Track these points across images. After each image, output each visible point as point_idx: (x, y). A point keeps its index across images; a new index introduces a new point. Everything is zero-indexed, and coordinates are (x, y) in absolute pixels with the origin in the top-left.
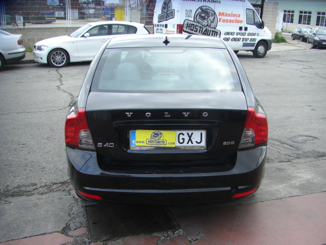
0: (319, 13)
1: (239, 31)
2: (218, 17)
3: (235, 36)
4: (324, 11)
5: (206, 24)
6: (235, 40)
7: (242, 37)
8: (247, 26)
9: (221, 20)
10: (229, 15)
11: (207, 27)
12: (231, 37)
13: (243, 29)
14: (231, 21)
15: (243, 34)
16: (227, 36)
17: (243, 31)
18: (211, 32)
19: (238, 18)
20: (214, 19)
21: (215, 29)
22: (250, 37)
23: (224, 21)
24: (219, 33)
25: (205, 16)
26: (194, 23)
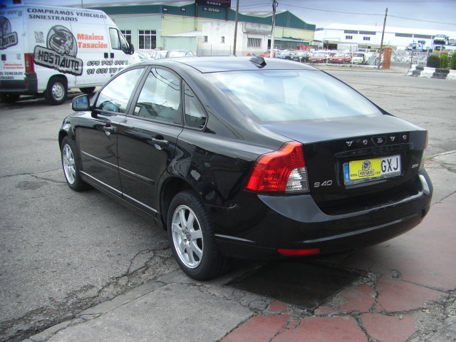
0: (141, 32)
1: (105, 59)
2: (78, 41)
3: (100, 67)
4: (153, 29)
5: (63, 51)
6: (100, 71)
7: (109, 67)
8: (113, 51)
9: (82, 45)
10: (90, 38)
11: (65, 56)
12: (96, 67)
13: (109, 55)
14: (93, 46)
15: (110, 63)
16: (91, 67)
17: (109, 59)
18: (71, 63)
19: (101, 41)
20: (72, 44)
21: (75, 57)
22: (118, 66)
23: (85, 46)
24: (80, 62)
25: (61, 39)
26: (47, 51)
